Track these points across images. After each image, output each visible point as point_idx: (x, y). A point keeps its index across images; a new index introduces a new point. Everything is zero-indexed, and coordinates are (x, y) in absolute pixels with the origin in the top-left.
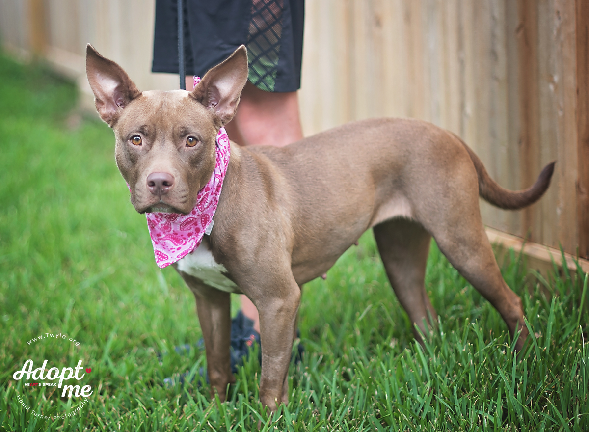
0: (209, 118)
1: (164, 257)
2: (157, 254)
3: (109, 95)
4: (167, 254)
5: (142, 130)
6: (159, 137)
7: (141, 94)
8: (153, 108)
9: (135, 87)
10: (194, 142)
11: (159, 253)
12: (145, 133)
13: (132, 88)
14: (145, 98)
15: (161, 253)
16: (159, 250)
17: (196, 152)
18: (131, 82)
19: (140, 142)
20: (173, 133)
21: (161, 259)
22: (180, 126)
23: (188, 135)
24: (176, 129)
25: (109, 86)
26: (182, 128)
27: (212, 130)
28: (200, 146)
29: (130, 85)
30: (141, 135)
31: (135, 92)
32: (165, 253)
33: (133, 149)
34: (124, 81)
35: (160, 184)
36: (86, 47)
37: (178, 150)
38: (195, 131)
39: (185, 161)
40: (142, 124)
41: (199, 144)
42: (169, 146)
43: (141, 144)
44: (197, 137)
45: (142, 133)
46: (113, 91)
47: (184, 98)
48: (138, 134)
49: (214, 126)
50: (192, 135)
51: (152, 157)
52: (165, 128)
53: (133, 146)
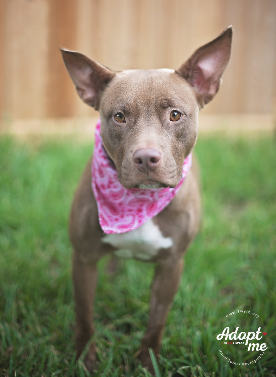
35: (148, 161)
43: (124, 121)
50: (176, 109)
51: (137, 132)
52: (148, 103)
53: (117, 123)
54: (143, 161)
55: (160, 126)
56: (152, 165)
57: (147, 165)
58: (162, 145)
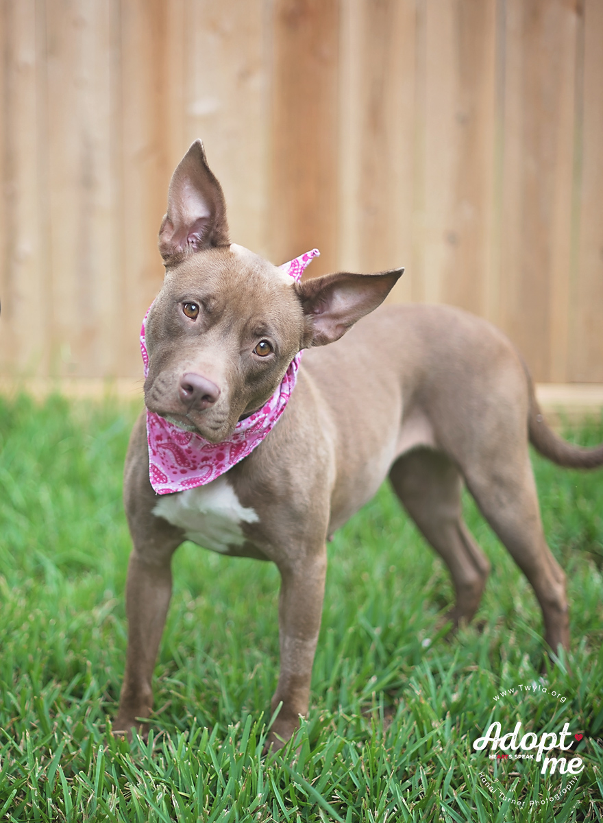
0: (300, 329)
1: (161, 478)
2: (154, 471)
3: (186, 222)
4: (166, 474)
5: (205, 301)
6: (225, 321)
7: (229, 246)
8: (236, 276)
9: (226, 231)
10: (267, 350)
11: (156, 470)
12: (208, 308)
13: (221, 230)
14: (232, 255)
15: (158, 470)
16: (156, 465)
17: (261, 367)
18: (225, 221)
19: (194, 314)
20: (246, 325)
21: (158, 479)
22: (261, 319)
23: (264, 338)
24: (253, 322)
25: (195, 209)
26: (263, 324)
27: (296, 346)
28: (271, 360)
29: (222, 225)
30: (201, 307)
31: (223, 238)
32: (163, 472)
33: (180, 318)
34: (218, 215)
35: (200, 396)
36: (194, 142)
37: (241, 353)
38: (276, 338)
39: (241, 373)
40: (210, 292)
41: (271, 356)
42: (233, 341)
43: (194, 318)
44: (274, 347)
45: (205, 305)
46: (194, 219)
47: (285, 285)
48: (198, 303)
49: (300, 341)
51: (203, 345)
53: (183, 316)
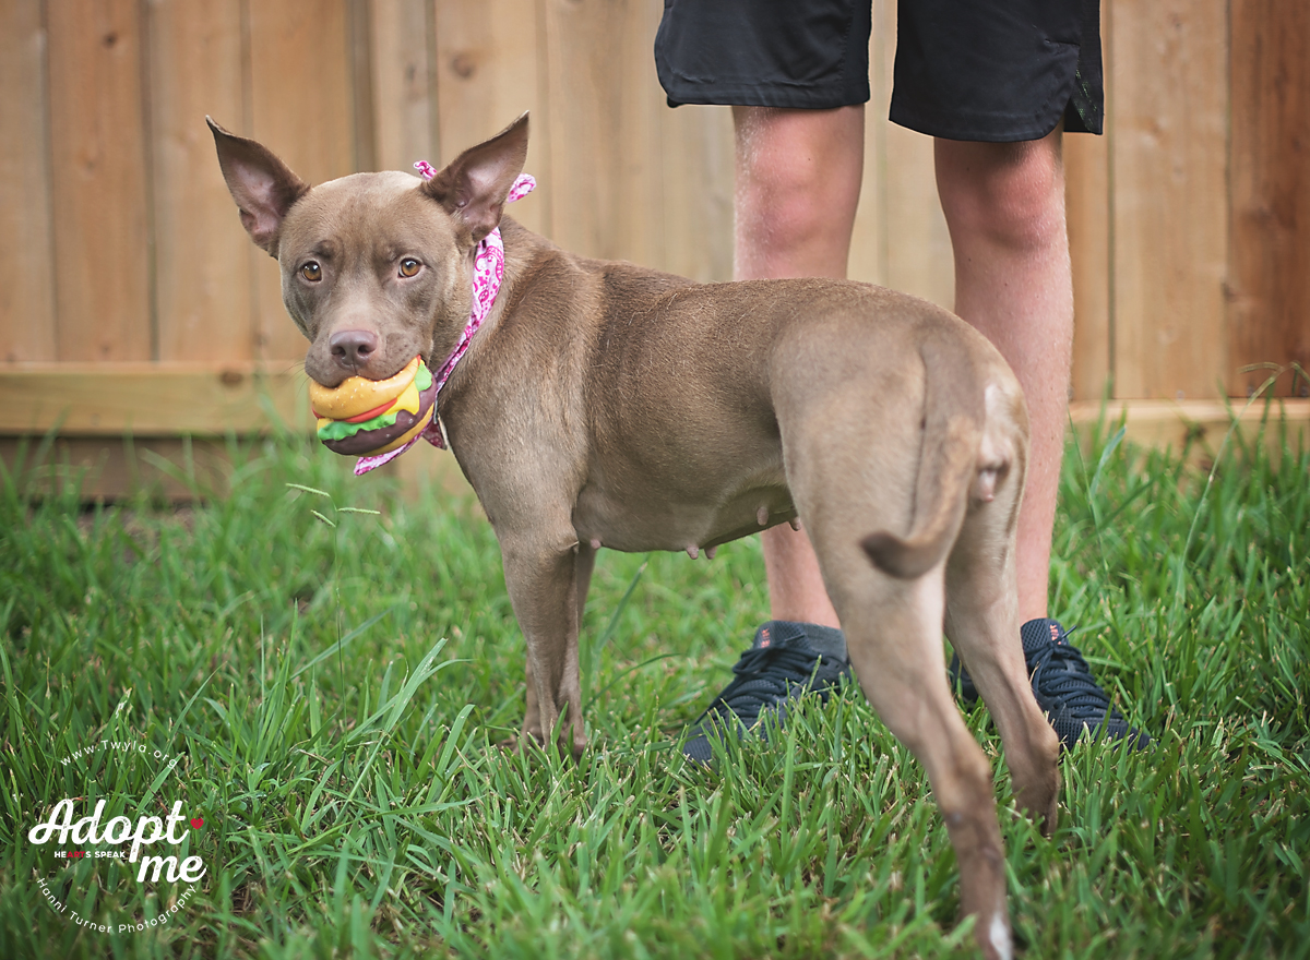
3: (261, 201)
5: (321, 251)
7: (307, 190)
10: (414, 268)
12: (326, 253)
17: (418, 286)
18: (288, 172)
20: (373, 255)
22: (387, 239)
23: (404, 257)
24: (379, 248)
26: (392, 244)
28: (424, 275)
30: (318, 261)
31: (298, 187)
34: (277, 171)
35: (354, 350)
38: (416, 247)
39: (398, 304)
41: (422, 270)
45: (321, 254)
46: (267, 193)
47: (409, 191)
48: (313, 258)
50: (408, 256)
51: (339, 301)
52: (359, 246)
53: (307, 282)
54: (348, 351)
55: (378, 288)
56: (361, 357)
57: (353, 358)
58: (379, 321)
